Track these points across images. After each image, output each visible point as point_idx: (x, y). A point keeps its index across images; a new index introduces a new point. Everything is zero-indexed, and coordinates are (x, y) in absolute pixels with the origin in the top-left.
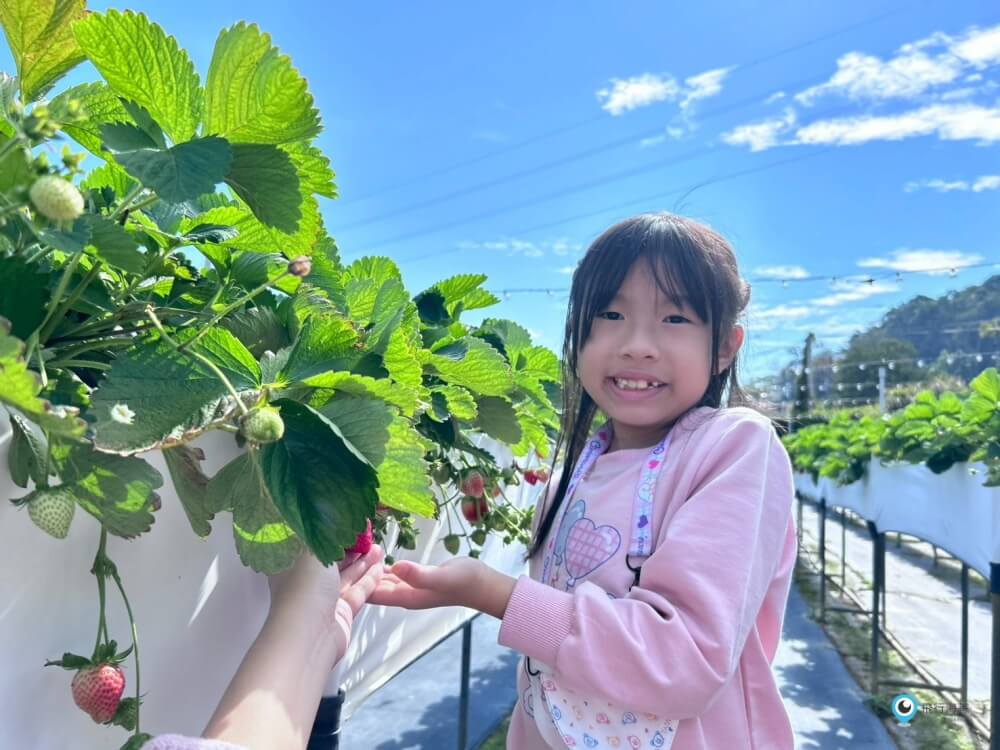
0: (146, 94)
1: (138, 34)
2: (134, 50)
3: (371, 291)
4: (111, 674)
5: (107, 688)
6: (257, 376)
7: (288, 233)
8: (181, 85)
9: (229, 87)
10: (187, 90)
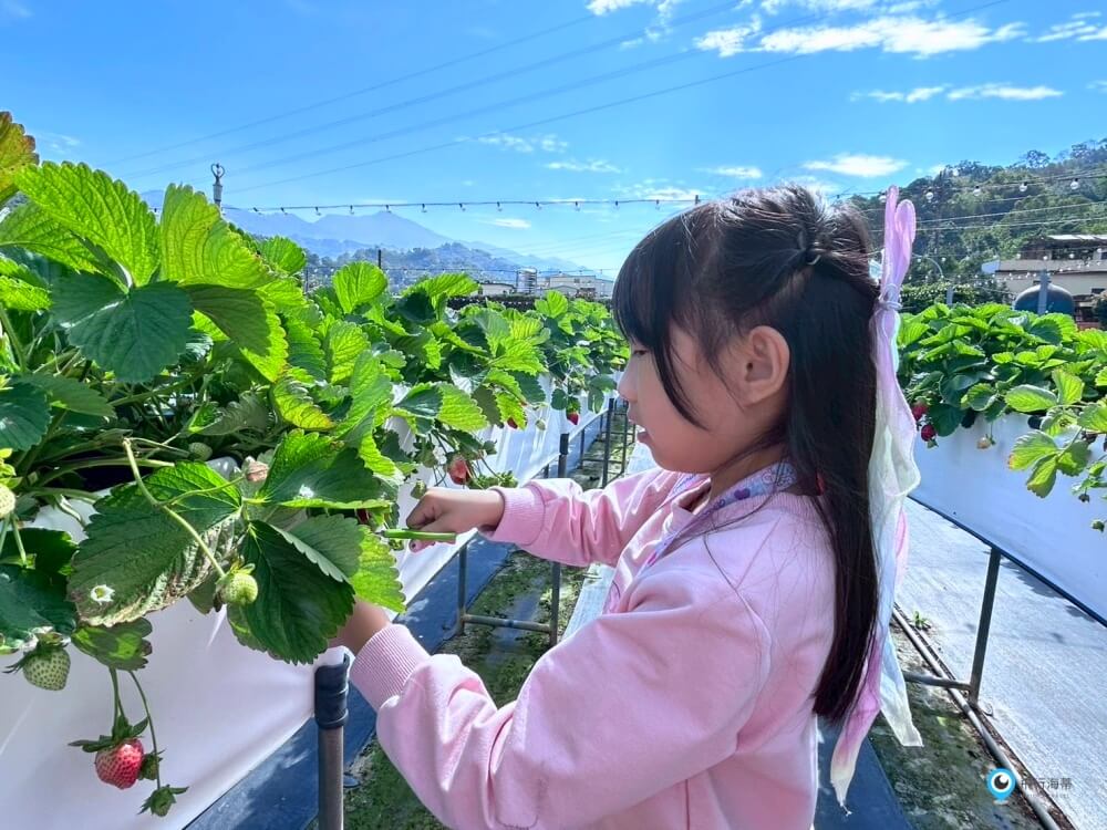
0: (99, 235)
1: (81, 182)
2: (79, 197)
3: (353, 336)
4: (129, 752)
5: (127, 765)
6: (237, 500)
7: (260, 355)
8: (135, 227)
9: (182, 245)
10: (143, 229)
